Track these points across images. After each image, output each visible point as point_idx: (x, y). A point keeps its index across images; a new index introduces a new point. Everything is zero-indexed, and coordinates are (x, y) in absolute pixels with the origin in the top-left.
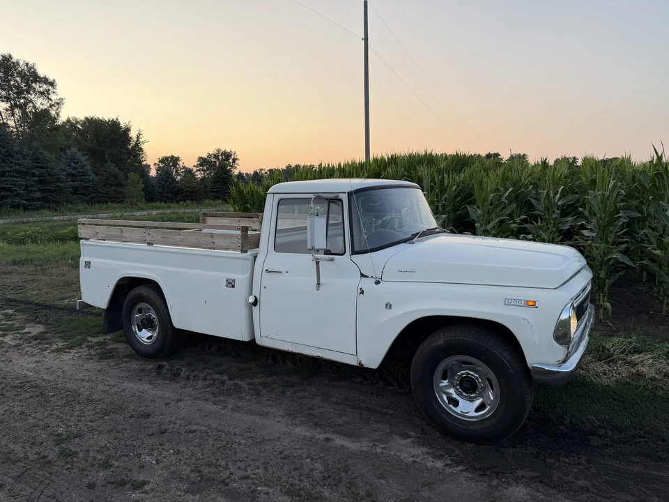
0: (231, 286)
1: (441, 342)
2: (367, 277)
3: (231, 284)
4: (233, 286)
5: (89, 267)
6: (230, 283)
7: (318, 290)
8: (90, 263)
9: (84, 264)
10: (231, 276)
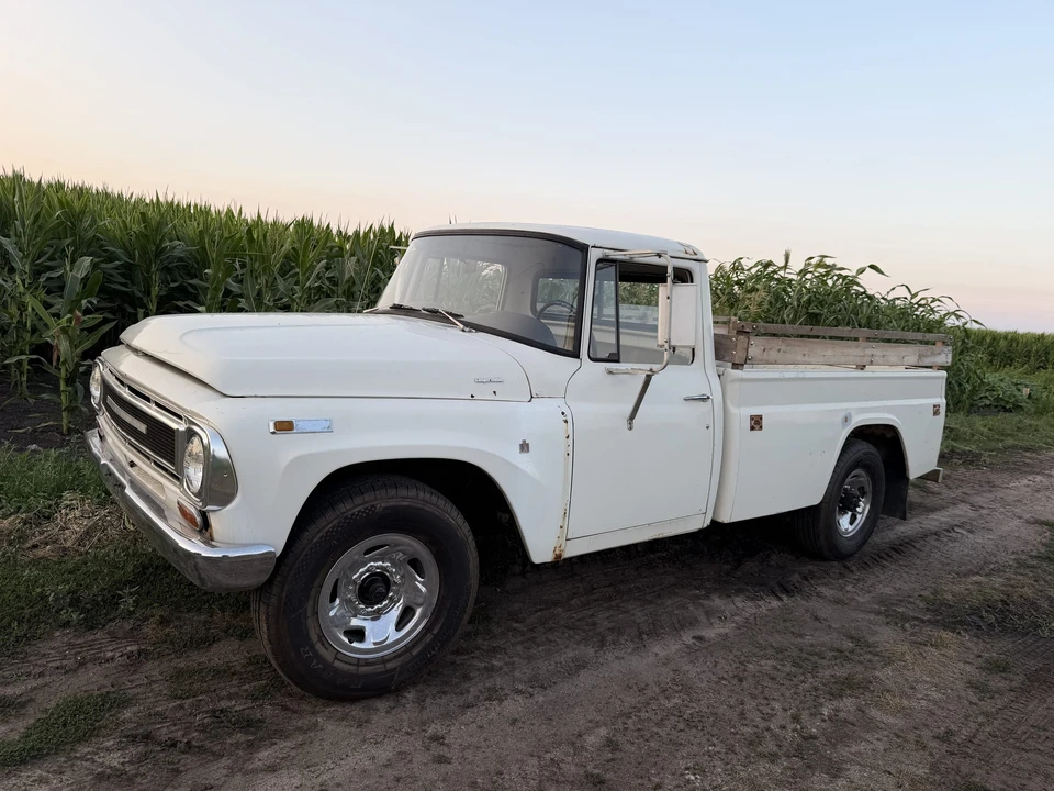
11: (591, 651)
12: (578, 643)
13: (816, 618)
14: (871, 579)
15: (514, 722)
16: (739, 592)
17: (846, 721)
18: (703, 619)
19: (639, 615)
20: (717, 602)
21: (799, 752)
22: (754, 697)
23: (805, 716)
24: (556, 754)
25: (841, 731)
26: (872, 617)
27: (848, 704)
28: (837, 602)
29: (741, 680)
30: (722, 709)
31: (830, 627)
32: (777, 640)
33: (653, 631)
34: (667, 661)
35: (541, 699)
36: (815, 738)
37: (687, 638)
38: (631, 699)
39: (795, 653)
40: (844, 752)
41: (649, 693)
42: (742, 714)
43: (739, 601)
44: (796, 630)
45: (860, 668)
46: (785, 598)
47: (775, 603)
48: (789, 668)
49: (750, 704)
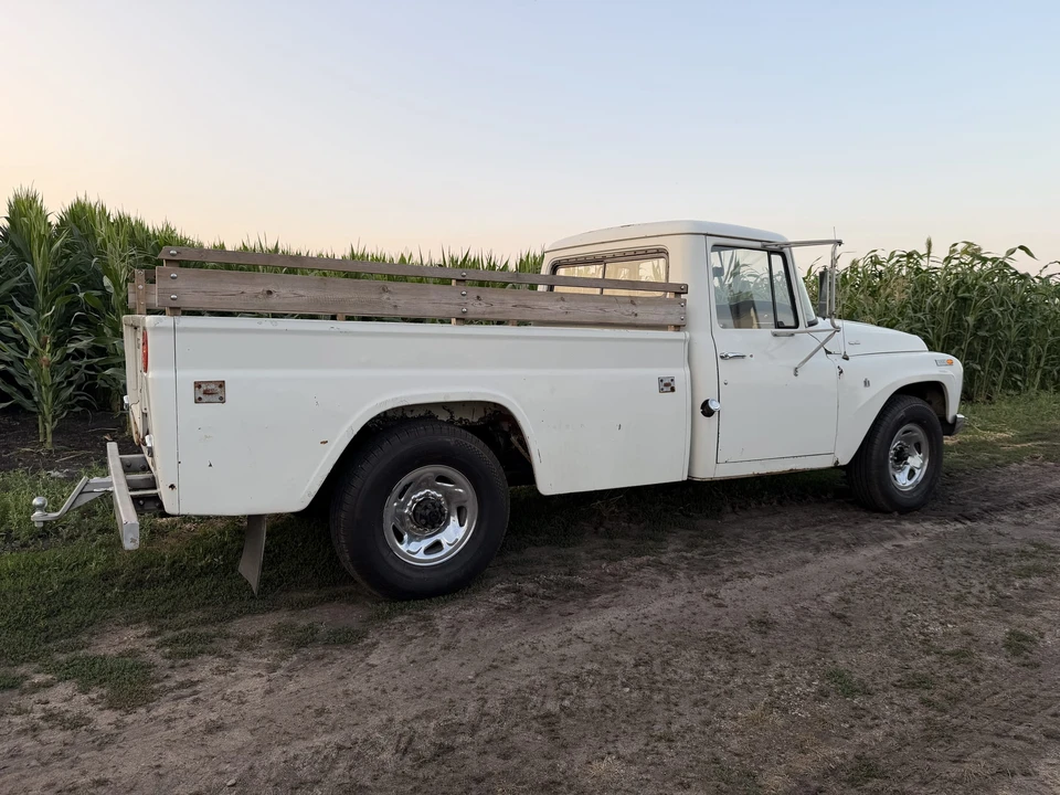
0: (669, 389)
1: (902, 414)
2: (830, 353)
3: (668, 386)
4: (673, 390)
5: (222, 400)
6: (666, 385)
7: (796, 375)
8: (221, 384)
9: (190, 392)
10: (666, 373)
11: (810, 555)
12: (798, 550)
13: (1000, 534)
14: (1048, 511)
15: (765, 589)
16: (924, 520)
17: (1035, 589)
18: (898, 536)
19: (843, 535)
20: (907, 526)
21: (997, 604)
22: (954, 577)
23: (999, 587)
24: (805, 604)
25: (1030, 594)
26: (1051, 533)
27: (1036, 581)
28: (1017, 524)
29: (940, 568)
30: (927, 584)
31: (1013, 539)
32: (967, 547)
33: (859, 543)
34: (875, 559)
35: (781, 578)
36: (1011, 598)
37: (888, 545)
38: (851, 579)
39: (985, 553)
40: (1035, 604)
41: (865, 576)
42: (946, 586)
43: (927, 525)
44: (983, 540)
45: (1045, 562)
46: (969, 523)
47: (959, 526)
48: (980, 562)
49: (951, 581)
